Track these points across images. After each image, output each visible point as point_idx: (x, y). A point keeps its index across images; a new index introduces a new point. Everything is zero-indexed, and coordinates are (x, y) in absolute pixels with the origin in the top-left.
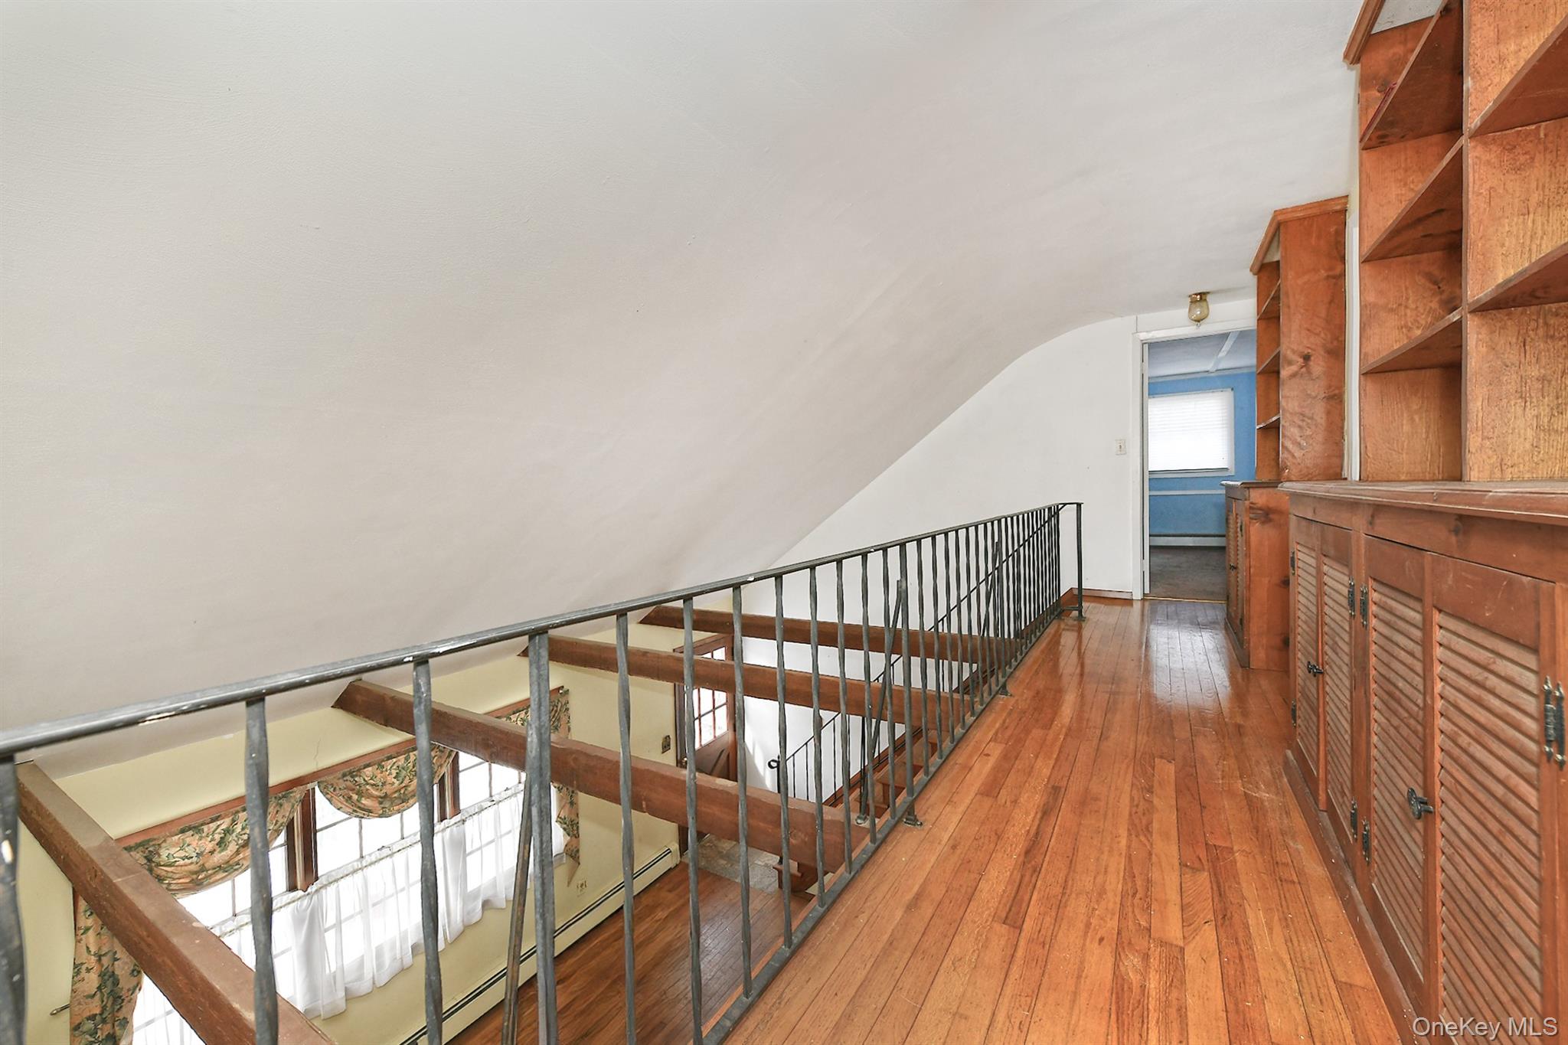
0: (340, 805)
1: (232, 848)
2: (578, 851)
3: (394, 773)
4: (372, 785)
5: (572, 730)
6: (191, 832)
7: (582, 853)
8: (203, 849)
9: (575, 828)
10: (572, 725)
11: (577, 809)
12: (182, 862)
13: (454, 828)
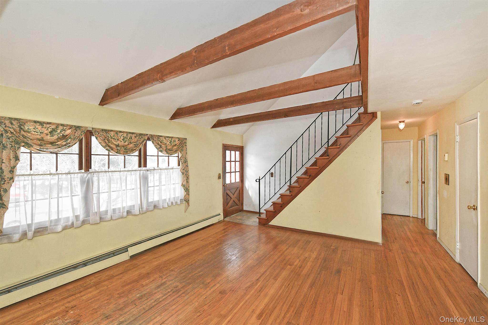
0: (101, 142)
1: (56, 137)
2: (189, 200)
3: (122, 138)
4: (114, 139)
5: (188, 153)
6: (38, 124)
7: (190, 202)
8: (43, 132)
9: (188, 191)
10: (188, 151)
11: (189, 185)
12: (33, 133)
13: (144, 171)
